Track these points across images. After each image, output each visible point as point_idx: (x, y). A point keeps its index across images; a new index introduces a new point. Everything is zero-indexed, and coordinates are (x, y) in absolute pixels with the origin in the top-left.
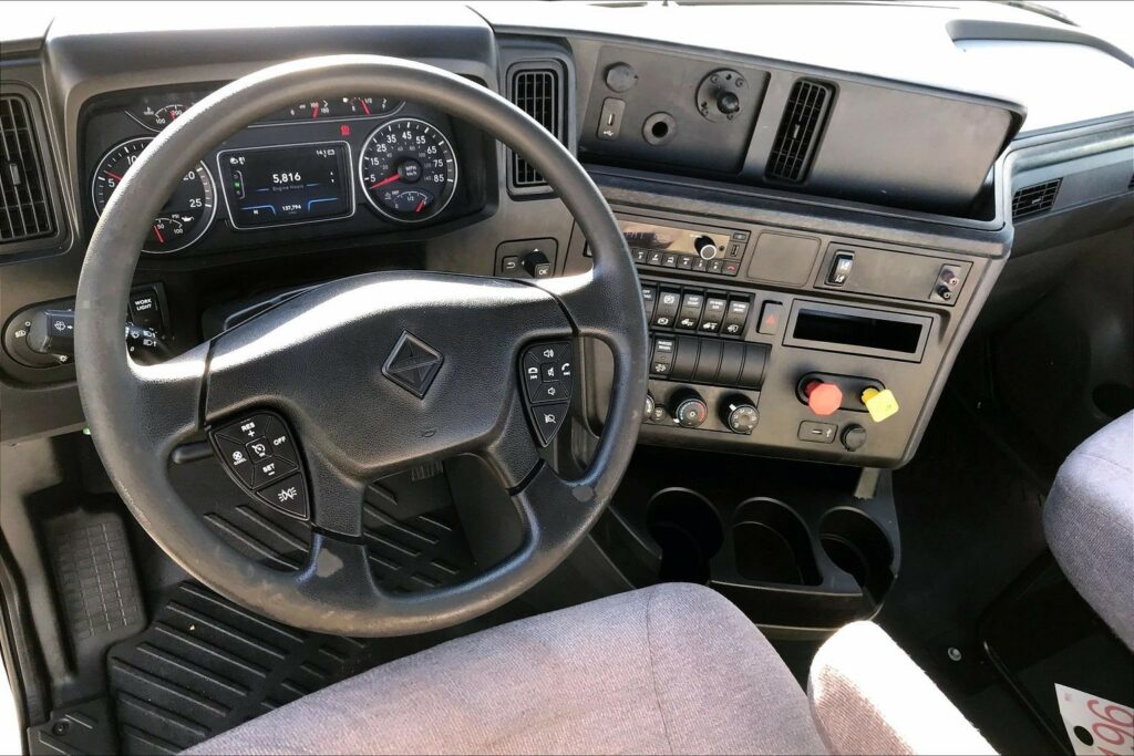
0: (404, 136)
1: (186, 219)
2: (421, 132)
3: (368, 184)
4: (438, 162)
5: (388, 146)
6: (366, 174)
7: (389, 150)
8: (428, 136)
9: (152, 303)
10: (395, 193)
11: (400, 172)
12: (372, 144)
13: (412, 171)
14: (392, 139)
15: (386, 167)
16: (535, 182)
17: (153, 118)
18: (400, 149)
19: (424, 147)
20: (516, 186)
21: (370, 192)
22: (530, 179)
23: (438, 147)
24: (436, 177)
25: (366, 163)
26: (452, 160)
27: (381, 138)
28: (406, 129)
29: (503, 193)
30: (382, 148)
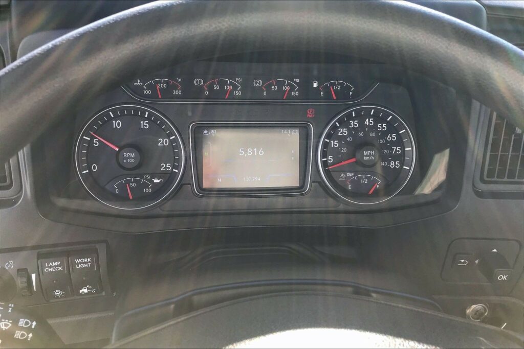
0: (367, 122)
1: (156, 181)
2: (383, 120)
3: (325, 164)
4: (397, 150)
5: (349, 130)
6: (324, 155)
7: (349, 135)
8: (389, 124)
9: (92, 263)
10: (349, 174)
11: (358, 156)
12: (334, 128)
13: (369, 156)
14: (354, 124)
15: (344, 150)
16: (506, 179)
17: (142, 88)
18: (361, 134)
19: (384, 134)
20: (482, 180)
21: (327, 173)
22: (501, 175)
23: (399, 136)
24: (392, 163)
25: (326, 145)
26: (411, 149)
27: (344, 123)
28: (370, 117)
29: (467, 187)
30: (343, 131)
